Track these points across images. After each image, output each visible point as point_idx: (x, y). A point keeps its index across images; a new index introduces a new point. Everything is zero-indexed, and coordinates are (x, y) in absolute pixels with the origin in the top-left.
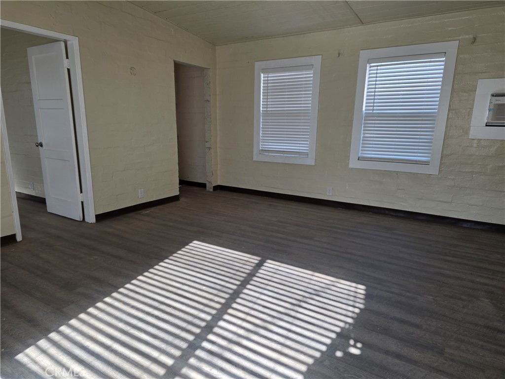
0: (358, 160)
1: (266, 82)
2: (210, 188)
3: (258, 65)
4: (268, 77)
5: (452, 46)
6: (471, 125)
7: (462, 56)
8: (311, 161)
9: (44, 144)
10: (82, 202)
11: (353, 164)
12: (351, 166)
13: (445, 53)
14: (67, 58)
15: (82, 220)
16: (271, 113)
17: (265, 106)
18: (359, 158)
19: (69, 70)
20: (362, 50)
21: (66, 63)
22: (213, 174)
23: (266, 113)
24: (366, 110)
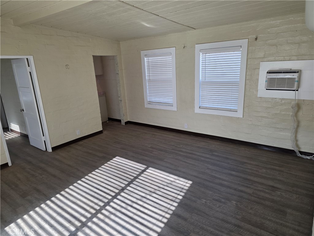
0: (200, 108)
1: (148, 62)
2: (123, 123)
3: (143, 53)
4: (149, 59)
5: (244, 42)
6: (258, 89)
7: (250, 48)
8: (174, 108)
9: (24, 110)
10: (45, 141)
11: (197, 110)
12: (196, 112)
13: (241, 46)
14: (29, 66)
15: (45, 150)
16: (152, 80)
17: (149, 76)
18: (200, 107)
19: (30, 72)
20: (196, 44)
21: (28, 69)
22: (124, 115)
23: (150, 80)
24: (202, 79)
